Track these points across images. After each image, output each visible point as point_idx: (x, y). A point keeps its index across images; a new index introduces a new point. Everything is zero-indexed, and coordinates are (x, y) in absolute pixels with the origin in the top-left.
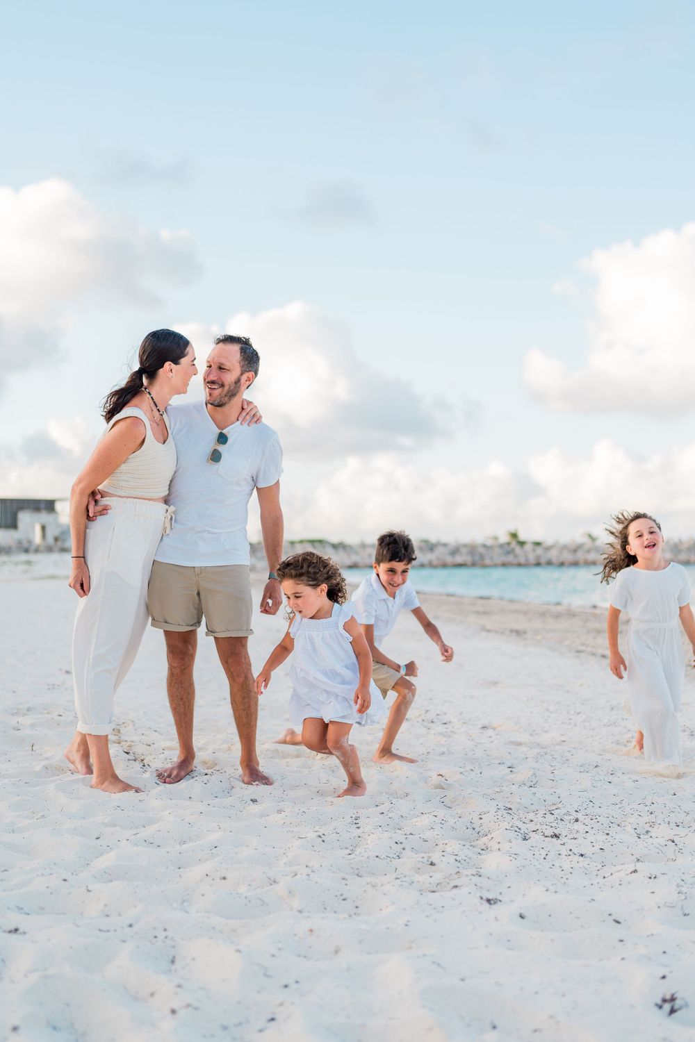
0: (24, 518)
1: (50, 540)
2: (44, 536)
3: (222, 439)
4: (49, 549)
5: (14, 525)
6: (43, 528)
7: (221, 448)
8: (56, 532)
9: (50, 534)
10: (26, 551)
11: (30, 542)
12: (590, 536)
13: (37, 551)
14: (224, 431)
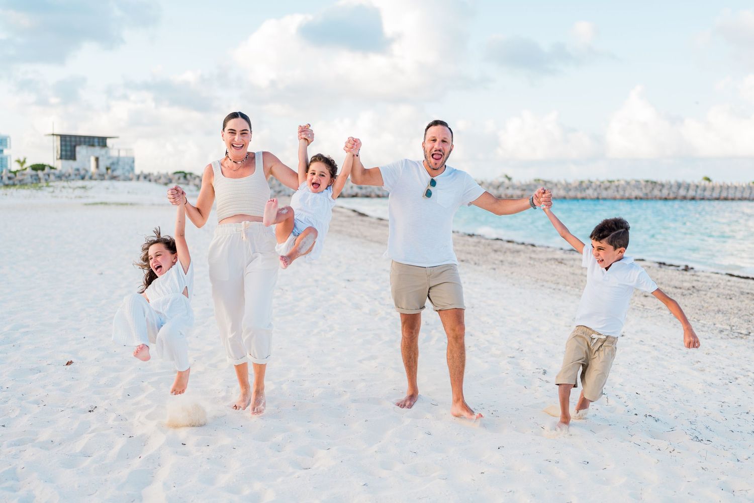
0: (81, 151)
1: (103, 169)
2: (97, 166)
3: (433, 183)
4: (102, 177)
5: (73, 157)
6: (97, 159)
7: (432, 189)
8: (108, 163)
9: (103, 164)
10: (83, 178)
11: (87, 171)
12: (507, 176)
13: (91, 178)
14: (434, 178)
